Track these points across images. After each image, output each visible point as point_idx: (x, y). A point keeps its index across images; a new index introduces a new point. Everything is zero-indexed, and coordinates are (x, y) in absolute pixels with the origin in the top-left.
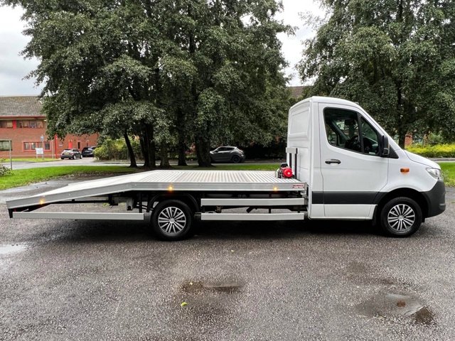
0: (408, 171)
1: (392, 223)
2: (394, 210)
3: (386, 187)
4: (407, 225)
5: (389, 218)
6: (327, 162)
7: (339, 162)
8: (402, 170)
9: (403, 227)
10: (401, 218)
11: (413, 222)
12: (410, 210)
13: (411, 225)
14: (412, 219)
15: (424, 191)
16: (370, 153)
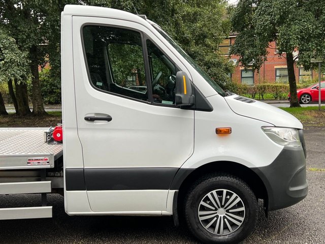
0: (227, 132)
1: (207, 222)
2: (207, 199)
3: (192, 160)
4: (233, 225)
5: (200, 213)
6: (87, 119)
7: (109, 119)
8: (218, 131)
9: (226, 228)
10: (221, 213)
11: (242, 219)
12: (235, 198)
13: (239, 224)
14: (240, 214)
15: (257, 166)
16: (163, 102)
